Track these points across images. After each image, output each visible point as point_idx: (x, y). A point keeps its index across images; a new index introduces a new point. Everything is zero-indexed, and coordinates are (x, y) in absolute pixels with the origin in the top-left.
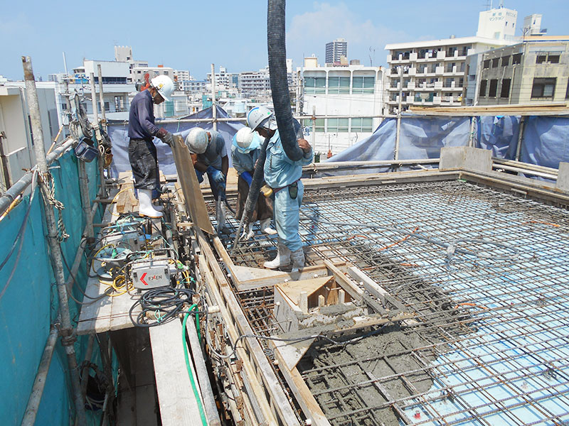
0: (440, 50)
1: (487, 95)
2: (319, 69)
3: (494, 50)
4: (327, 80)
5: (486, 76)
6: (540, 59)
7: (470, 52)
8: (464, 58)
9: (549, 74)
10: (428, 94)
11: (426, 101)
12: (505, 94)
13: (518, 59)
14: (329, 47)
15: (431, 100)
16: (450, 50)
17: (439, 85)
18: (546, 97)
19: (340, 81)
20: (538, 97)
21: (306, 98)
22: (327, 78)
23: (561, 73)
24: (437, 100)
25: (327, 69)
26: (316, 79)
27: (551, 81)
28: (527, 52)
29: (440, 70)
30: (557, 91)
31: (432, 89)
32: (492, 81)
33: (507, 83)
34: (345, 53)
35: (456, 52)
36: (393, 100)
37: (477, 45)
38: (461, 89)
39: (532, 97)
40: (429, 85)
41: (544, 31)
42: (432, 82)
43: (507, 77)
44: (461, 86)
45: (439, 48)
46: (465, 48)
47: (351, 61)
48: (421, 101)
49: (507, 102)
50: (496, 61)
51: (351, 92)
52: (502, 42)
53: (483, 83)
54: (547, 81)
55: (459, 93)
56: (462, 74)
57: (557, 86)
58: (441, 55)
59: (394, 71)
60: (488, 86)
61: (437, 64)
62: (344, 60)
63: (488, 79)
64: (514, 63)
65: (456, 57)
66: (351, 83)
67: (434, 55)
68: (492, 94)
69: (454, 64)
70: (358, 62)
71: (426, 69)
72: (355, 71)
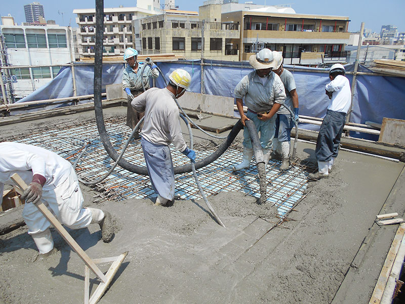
0: (114, 15)
1: (147, 48)
2: (16, 27)
3: (149, 17)
4: (25, 37)
5: (145, 35)
6: (175, 25)
7: (134, 18)
8: (130, 22)
9: (180, 35)
10: (110, 48)
11: (110, 52)
12: (158, 47)
13: (162, 24)
14: (27, 9)
15: (113, 51)
16: (121, 16)
17: (116, 41)
18: (181, 50)
19: (38, 40)
20: (176, 50)
21: (9, 51)
22: (25, 35)
23: (187, 35)
24: (117, 51)
25: (24, 28)
26: (15, 35)
27: (182, 40)
28: (166, 20)
29: (116, 30)
30: (186, 46)
31: (113, 44)
32: (149, 38)
33: (157, 39)
34: (42, 14)
35: (125, 18)
36: (86, 52)
37: (138, 14)
38: (131, 44)
39: (173, 49)
40: (110, 41)
41: (177, 7)
42: (112, 38)
43: (157, 36)
44: (131, 41)
45: (113, 14)
46: (130, 15)
47: (48, 21)
48: (106, 52)
49: (159, 52)
50: (149, 24)
51: (48, 47)
52: (153, 12)
53: (144, 39)
54: (180, 40)
56: (131, 33)
57: (186, 43)
58: (115, 19)
59: (83, 30)
60: (147, 42)
61: (113, 25)
62: (42, 20)
63: (147, 37)
64: (160, 27)
65: (125, 21)
66: (47, 39)
67: (111, 19)
68: (150, 47)
69: (125, 26)
70: (53, 22)
71: (106, 29)
72: (48, 30)
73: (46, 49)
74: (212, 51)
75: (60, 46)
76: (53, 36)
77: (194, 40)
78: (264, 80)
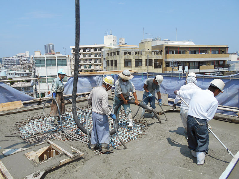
0: (91, 49)
1: (110, 66)
2: (42, 56)
3: (111, 49)
4: (46, 61)
5: (109, 59)
6: (126, 53)
7: (102, 50)
8: (100, 52)
9: (129, 58)
10: (89, 66)
11: (88, 68)
12: (116, 65)
13: (118, 53)
14: (46, 47)
15: (90, 68)
16: (95, 49)
17: (92, 62)
18: (129, 66)
19: (52, 62)
20: (127, 66)
21: (37, 68)
22: (46, 60)
23: (132, 58)
24: (92, 68)
25: (45, 56)
26: (41, 60)
27: (130, 61)
28: (121, 51)
29: (92, 56)
30: (132, 64)
31: (90, 64)
33: (116, 61)
34: (53, 49)
35: (97, 50)
37: (105, 48)
38: (101, 63)
39: (125, 66)
40: (89, 62)
41: (126, 43)
43: (116, 59)
44: (101, 62)
45: (91, 48)
46: (100, 48)
47: (56, 53)
48: (86, 68)
49: (117, 68)
50: (111, 53)
51: (57, 66)
52: (113, 47)
53: (108, 61)
54: (129, 61)
55: (101, 65)
56: (101, 58)
57: (132, 62)
58: (92, 51)
60: (110, 63)
61: (91, 54)
62: (53, 52)
63: (110, 60)
64: (117, 54)
65: (98, 51)
66: (57, 62)
67: (90, 51)
68: (112, 65)
69: (97, 54)
70: (59, 53)
71: (87, 56)
73: (55, 67)
74: (147, 67)
75: (63, 65)
76: (60, 60)
78: (125, 83)
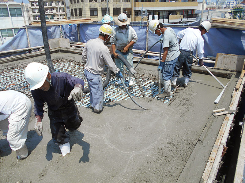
1: (74, 15)
5: (72, 7)
9: (94, 6)
10: (51, 16)
11: (51, 19)
12: (81, 15)
15: (53, 18)
17: (54, 11)
18: (96, 16)
19: (3, 12)
20: (93, 16)
23: (99, 6)
24: (55, 18)
27: (96, 9)
29: (54, 5)
30: (98, 13)
31: (52, 13)
32: (75, 9)
33: (80, 10)
36: (35, 19)
38: (64, 13)
39: (91, 16)
40: (50, 12)
42: (52, 10)
43: (80, 8)
44: (64, 12)
48: (48, 19)
49: (82, 18)
50: (75, 1)
51: (10, 16)
53: (72, 10)
54: (94, 9)
55: (64, 15)
56: (63, 6)
57: (98, 11)
59: (33, 5)
60: (74, 12)
63: (73, 8)
64: (81, 2)
66: (9, 11)
68: (76, 15)
71: (47, 4)
72: (9, 5)
73: (8, 18)
74: (115, 16)
75: (18, 16)
76: (13, 9)
77: (103, 9)
